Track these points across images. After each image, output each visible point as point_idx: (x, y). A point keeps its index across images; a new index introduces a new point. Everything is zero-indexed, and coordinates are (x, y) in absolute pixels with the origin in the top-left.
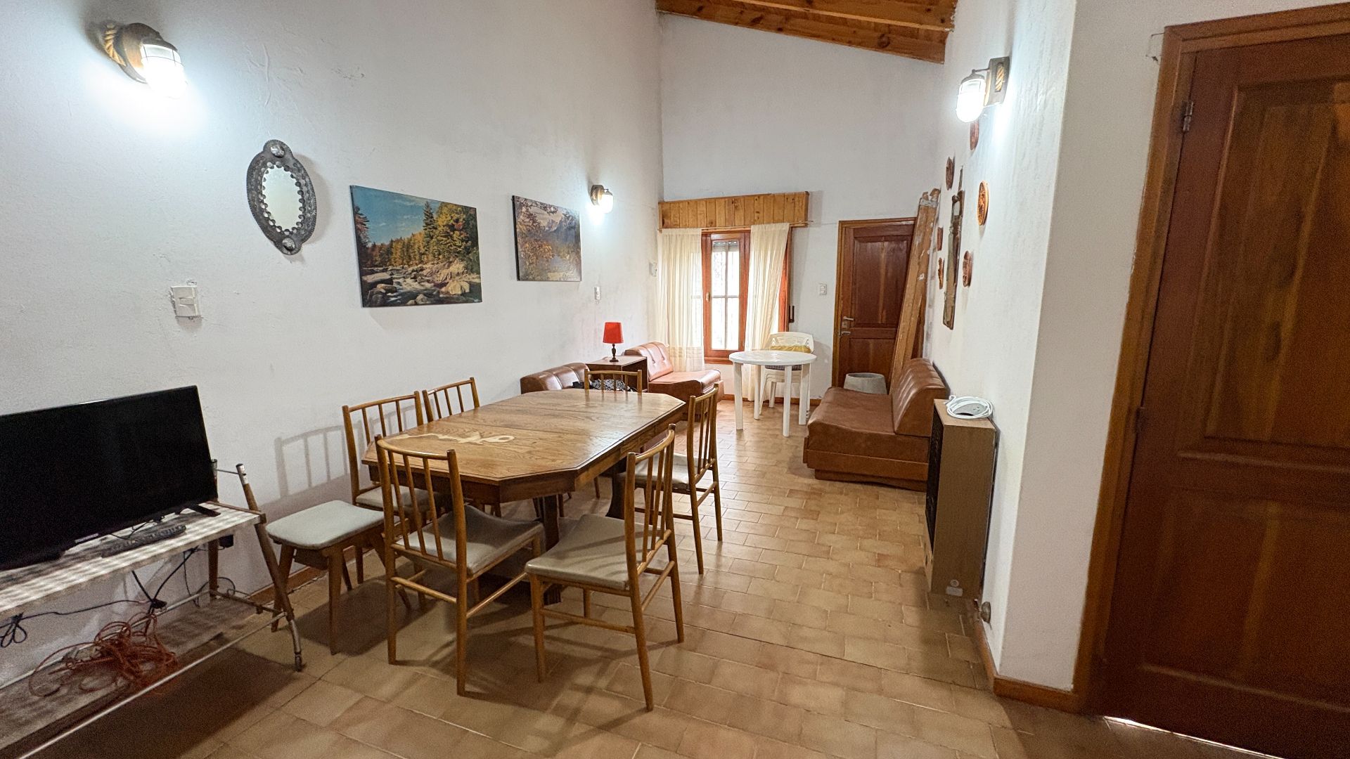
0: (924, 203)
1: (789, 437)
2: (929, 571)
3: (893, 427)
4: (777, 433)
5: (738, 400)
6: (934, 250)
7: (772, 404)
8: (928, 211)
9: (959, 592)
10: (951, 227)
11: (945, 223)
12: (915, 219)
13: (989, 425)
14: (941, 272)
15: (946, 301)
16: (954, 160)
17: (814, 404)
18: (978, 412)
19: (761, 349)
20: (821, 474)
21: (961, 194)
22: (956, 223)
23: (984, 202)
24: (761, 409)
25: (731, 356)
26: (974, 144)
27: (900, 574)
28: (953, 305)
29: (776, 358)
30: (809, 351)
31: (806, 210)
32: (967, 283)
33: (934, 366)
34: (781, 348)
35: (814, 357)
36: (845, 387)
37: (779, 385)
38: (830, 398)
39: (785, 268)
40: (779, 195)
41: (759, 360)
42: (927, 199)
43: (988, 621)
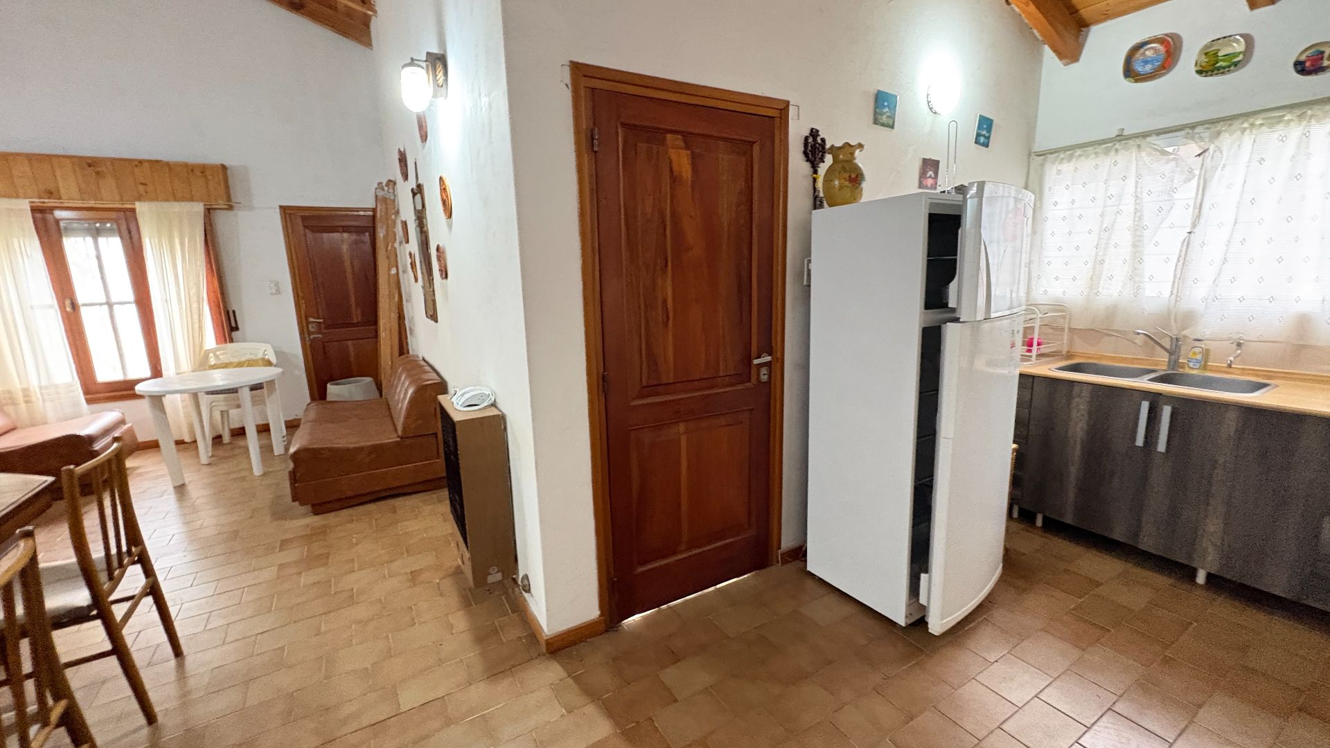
0: (380, 193)
1: (265, 474)
2: (468, 569)
3: (396, 430)
4: (244, 473)
5: (167, 446)
6: (401, 243)
7: (226, 438)
8: (386, 199)
9: (499, 577)
10: (415, 220)
11: (407, 213)
12: (374, 210)
13: (493, 412)
14: (413, 265)
15: (425, 295)
16: (404, 149)
17: (292, 426)
18: (483, 401)
19: (193, 371)
20: (320, 508)
21: (419, 187)
22: (420, 217)
23: (447, 196)
24: (210, 449)
25: (139, 388)
26: (424, 138)
27: (438, 584)
28: (433, 298)
29: (219, 379)
30: (269, 363)
31: (227, 187)
32: (444, 276)
33: (424, 360)
34: (226, 366)
35: (279, 370)
36: (329, 398)
37: (233, 413)
38: (312, 415)
39: (209, 262)
40: (178, 165)
41: (193, 385)
42: (383, 190)
43: (528, 591)
